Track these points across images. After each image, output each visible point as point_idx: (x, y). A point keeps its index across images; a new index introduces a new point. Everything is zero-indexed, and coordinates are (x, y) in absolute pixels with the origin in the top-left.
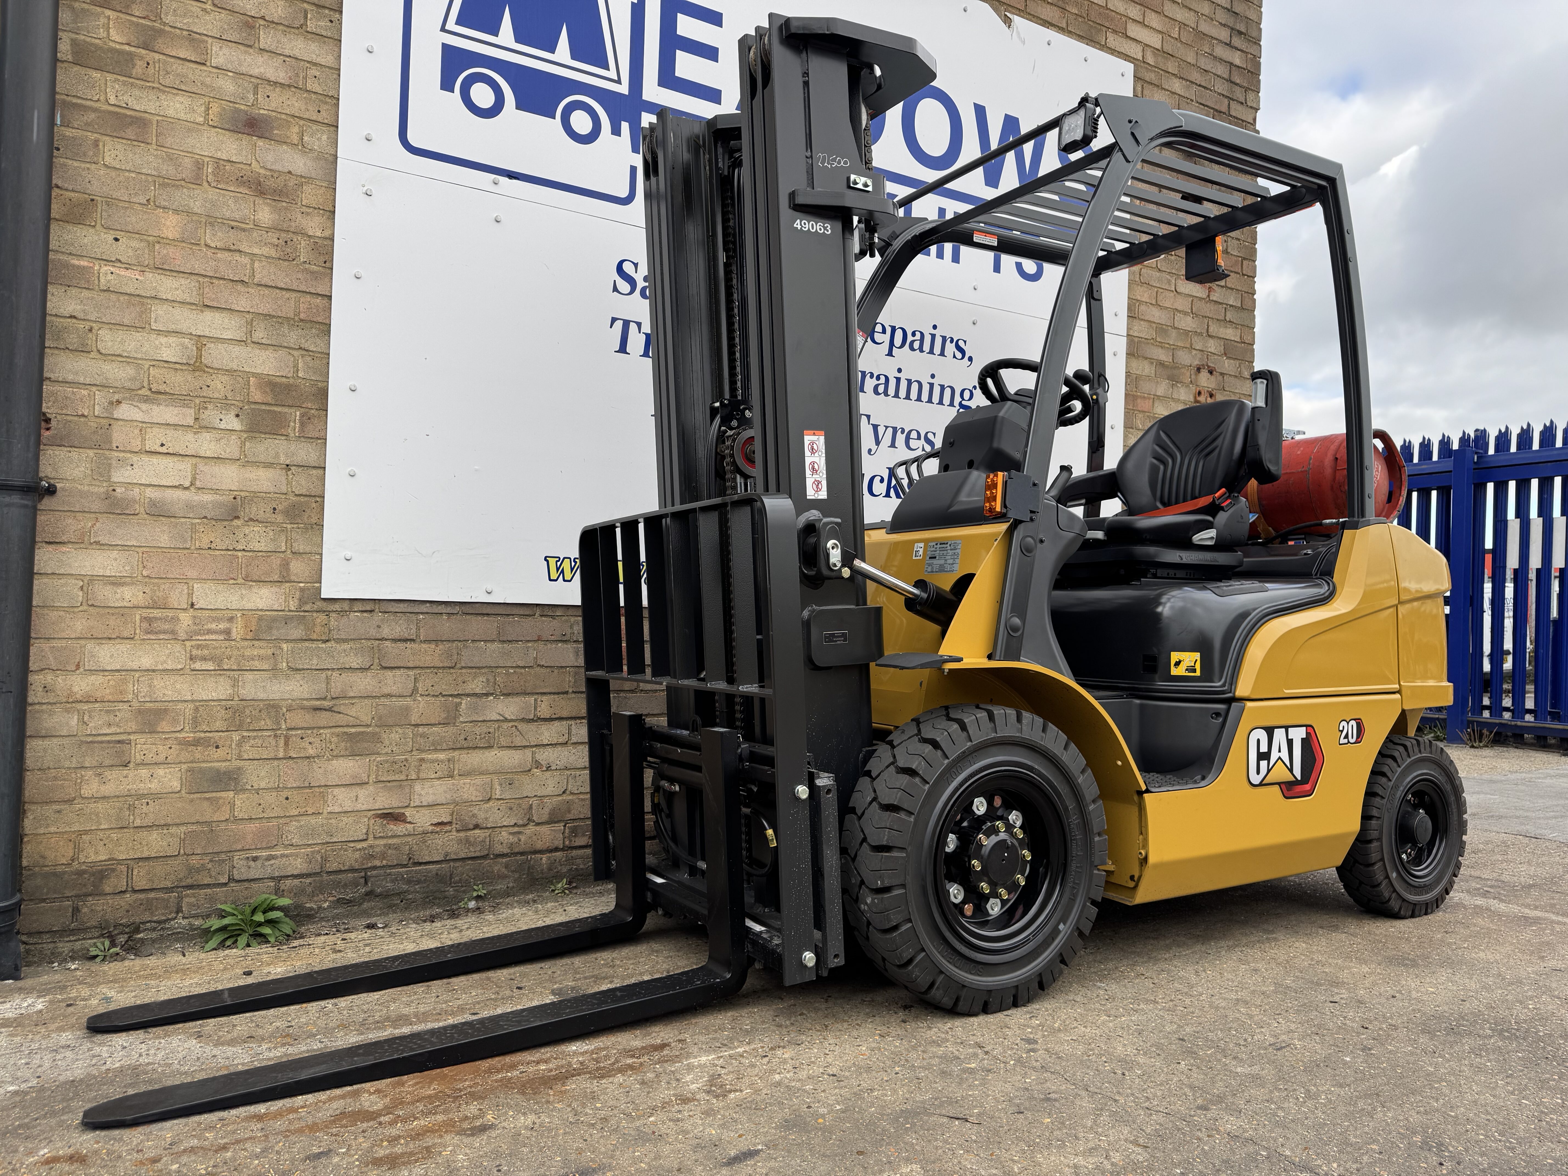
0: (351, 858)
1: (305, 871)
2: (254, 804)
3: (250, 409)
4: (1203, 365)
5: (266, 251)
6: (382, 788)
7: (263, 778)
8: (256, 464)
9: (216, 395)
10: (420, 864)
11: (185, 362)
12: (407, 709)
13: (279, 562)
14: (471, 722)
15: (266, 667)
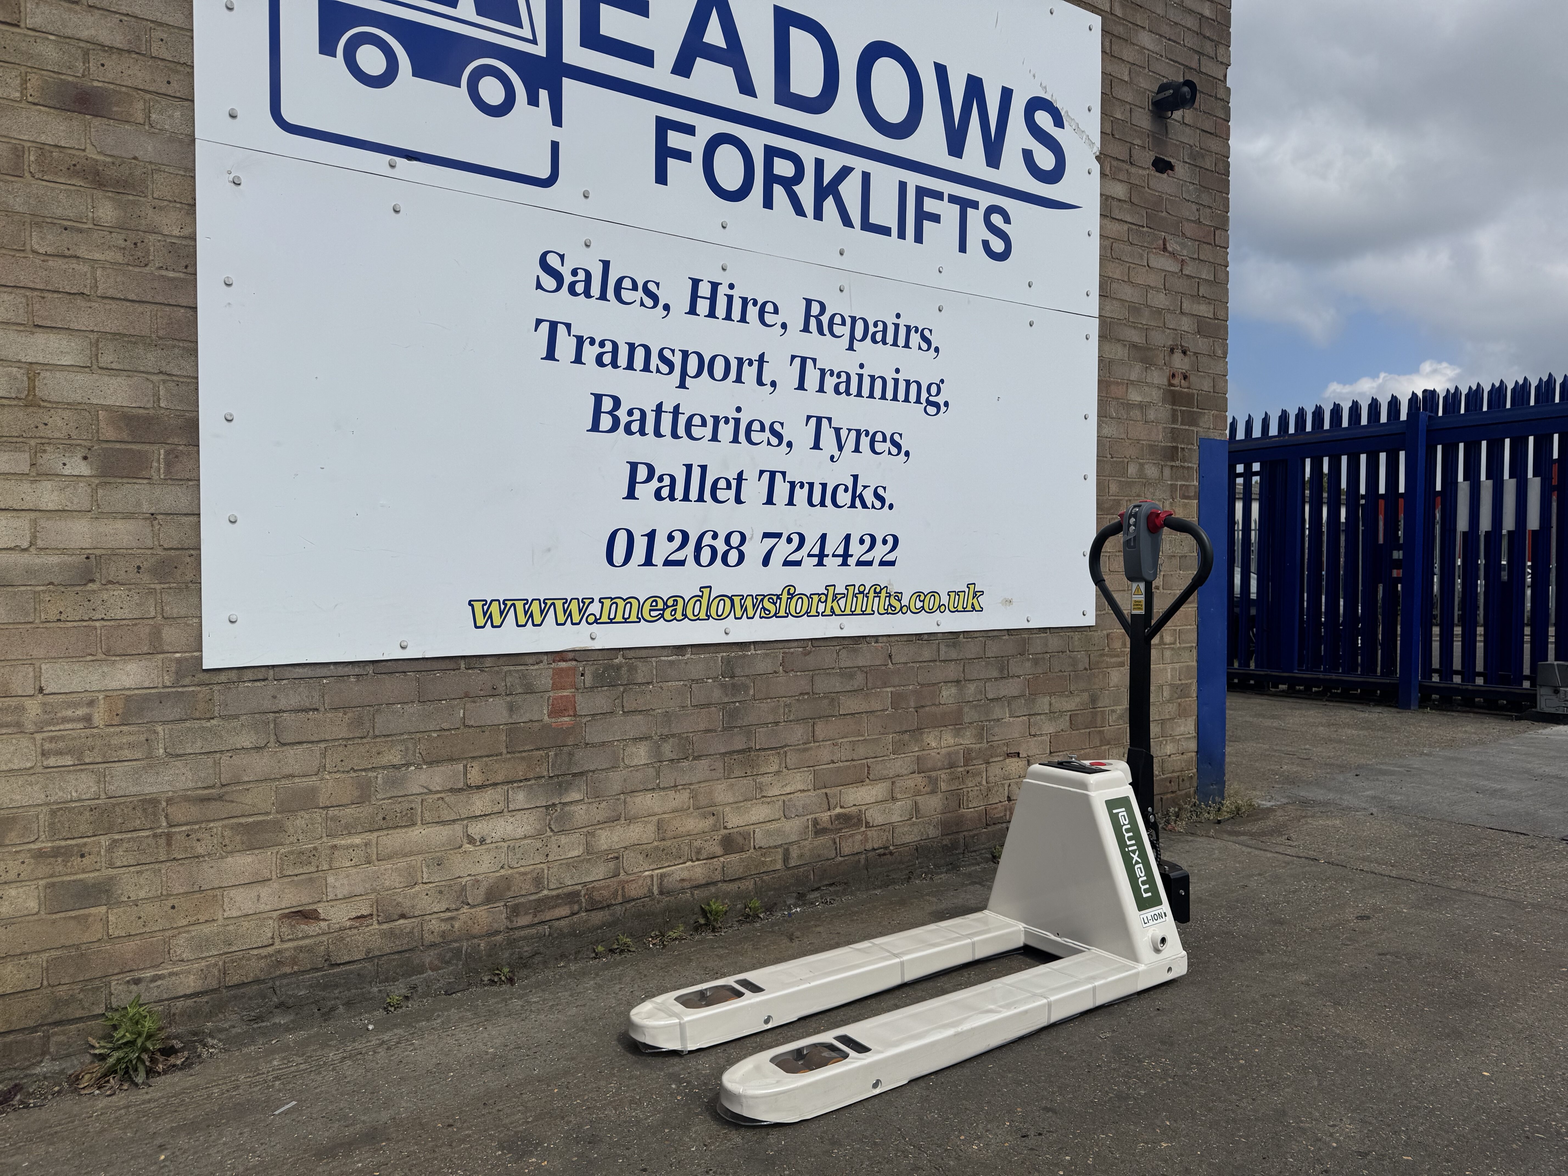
0: (254, 968)
1: (198, 990)
2: (133, 918)
3: (102, 449)
4: (1177, 345)
5: (109, 255)
6: (288, 883)
7: (141, 888)
8: (114, 515)
9: (57, 435)
10: (339, 965)
11: (14, 396)
12: (314, 790)
13: (147, 631)
14: (390, 798)
15: (139, 755)
